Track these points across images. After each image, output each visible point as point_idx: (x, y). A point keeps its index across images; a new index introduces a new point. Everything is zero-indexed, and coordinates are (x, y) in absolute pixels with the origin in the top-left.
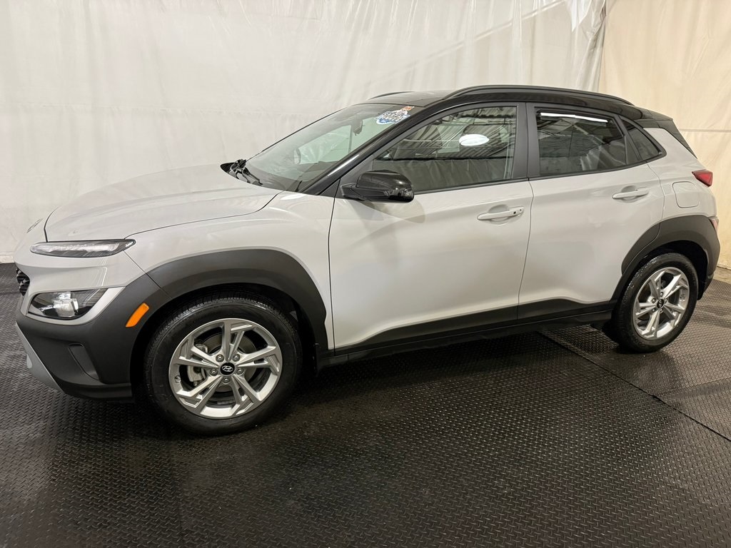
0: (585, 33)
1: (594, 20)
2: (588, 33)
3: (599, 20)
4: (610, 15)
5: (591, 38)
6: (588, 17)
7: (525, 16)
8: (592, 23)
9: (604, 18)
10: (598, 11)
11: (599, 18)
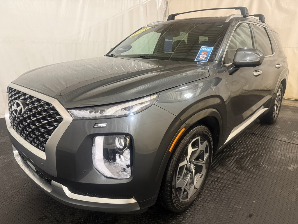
0: (161, 11)
1: (164, 6)
2: (162, 11)
3: (165, 6)
4: (170, 5)
5: (163, 13)
6: (162, 5)
7: (143, 2)
8: (163, 8)
9: (167, 6)
10: (164, 3)
11: (165, 5)
